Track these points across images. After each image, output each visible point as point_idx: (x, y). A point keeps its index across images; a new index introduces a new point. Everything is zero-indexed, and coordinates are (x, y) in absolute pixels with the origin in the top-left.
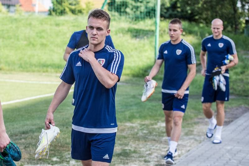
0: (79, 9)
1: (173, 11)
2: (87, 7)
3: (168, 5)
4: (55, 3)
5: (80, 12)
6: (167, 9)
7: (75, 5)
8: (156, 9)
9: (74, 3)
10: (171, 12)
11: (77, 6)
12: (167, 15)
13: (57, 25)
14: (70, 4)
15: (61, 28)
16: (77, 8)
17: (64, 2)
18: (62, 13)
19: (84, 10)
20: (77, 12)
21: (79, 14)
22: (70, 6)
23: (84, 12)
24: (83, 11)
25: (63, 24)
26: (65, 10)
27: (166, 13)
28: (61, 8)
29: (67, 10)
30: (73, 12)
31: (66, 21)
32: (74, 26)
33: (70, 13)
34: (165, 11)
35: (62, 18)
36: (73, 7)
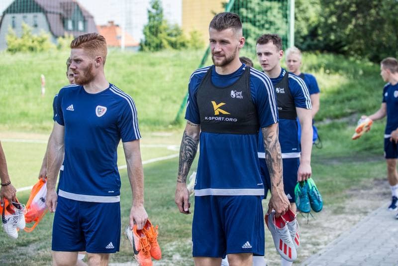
0: (182, 41)
1: (312, 40)
2: (193, 38)
3: (305, 32)
4: (148, 33)
5: (183, 45)
6: (305, 38)
7: (176, 36)
8: (288, 38)
9: (174, 33)
10: (309, 41)
11: (178, 37)
12: (304, 46)
13: (152, 64)
14: (169, 35)
15: (157, 68)
16: (179, 40)
17: (161, 33)
18: (159, 47)
19: (188, 42)
20: (178, 46)
21: (183, 49)
22: (169, 38)
23: (189, 45)
24: (187, 44)
25: (160, 64)
26: (161, 43)
27: (302, 43)
28: (156, 41)
29: (165, 43)
30: (173, 45)
31: (164, 59)
32: (175, 65)
33: (169, 48)
34: (301, 40)
35: (158, 54)
36: (173, 39)
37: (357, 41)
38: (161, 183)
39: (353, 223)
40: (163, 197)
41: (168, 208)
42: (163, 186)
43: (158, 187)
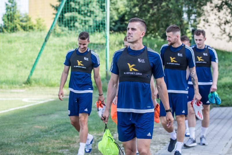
0: (31, 25)
1: (121, 24)
2: (38, 23)
3: (116, 18)
4: (6, 20)
5: (31, 28)
6: (116, 22)
7: (26, 21)
8: (106, 23)
9: (25, 19)
10: (119, 25)
11: (28, 22)
12: (116, 28)
13: (10, 42)
14: (21, 21)
15: (13, 44)
16: (29, 24)
17: (16, 19)
18: (14, 29)
19: (35, 26)
20: (28, 29)
21: (31, 30)
22: (21, 23)
23: (36, 28)
24: (34, 27)
25: (15, 41)
26: (16, 27)
27: (114, 26)
28: (12, 25)
29: (19, 27)
30: (24, 28)
31: (18, 38)
32: (26, 42)
33: (21, 30)
34: (113, 24)
35: (14, 35)
36: (24, 24)
37: (152, 24)
38: (19, 125)
39: (156, 150)
40: (21, 135)
41: (26, 143)
42: (21, 127)
43: (18, 128)
